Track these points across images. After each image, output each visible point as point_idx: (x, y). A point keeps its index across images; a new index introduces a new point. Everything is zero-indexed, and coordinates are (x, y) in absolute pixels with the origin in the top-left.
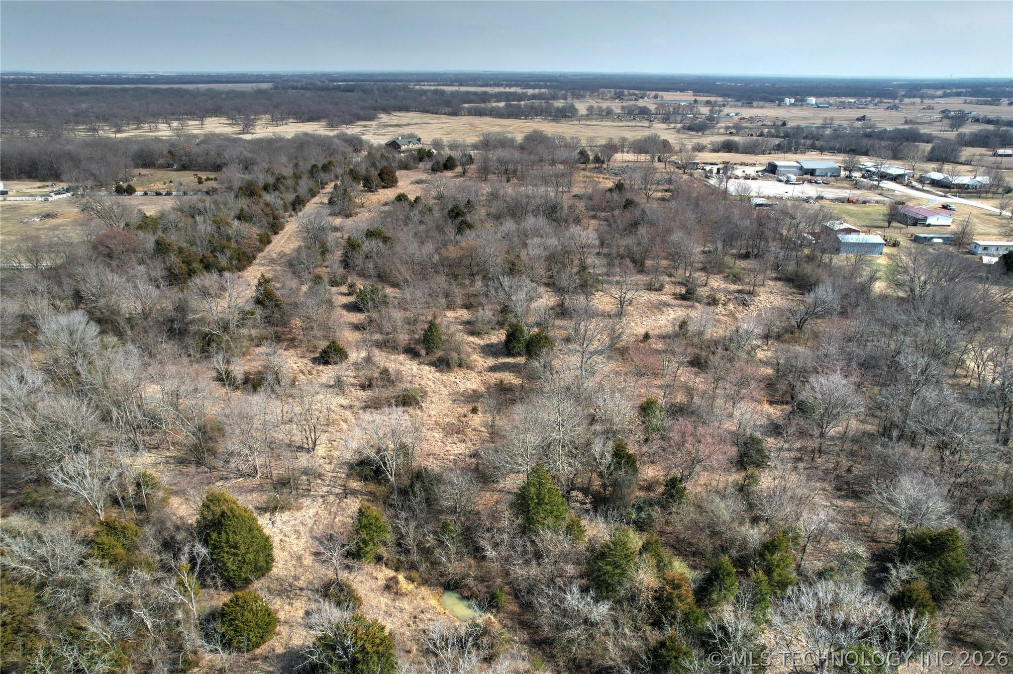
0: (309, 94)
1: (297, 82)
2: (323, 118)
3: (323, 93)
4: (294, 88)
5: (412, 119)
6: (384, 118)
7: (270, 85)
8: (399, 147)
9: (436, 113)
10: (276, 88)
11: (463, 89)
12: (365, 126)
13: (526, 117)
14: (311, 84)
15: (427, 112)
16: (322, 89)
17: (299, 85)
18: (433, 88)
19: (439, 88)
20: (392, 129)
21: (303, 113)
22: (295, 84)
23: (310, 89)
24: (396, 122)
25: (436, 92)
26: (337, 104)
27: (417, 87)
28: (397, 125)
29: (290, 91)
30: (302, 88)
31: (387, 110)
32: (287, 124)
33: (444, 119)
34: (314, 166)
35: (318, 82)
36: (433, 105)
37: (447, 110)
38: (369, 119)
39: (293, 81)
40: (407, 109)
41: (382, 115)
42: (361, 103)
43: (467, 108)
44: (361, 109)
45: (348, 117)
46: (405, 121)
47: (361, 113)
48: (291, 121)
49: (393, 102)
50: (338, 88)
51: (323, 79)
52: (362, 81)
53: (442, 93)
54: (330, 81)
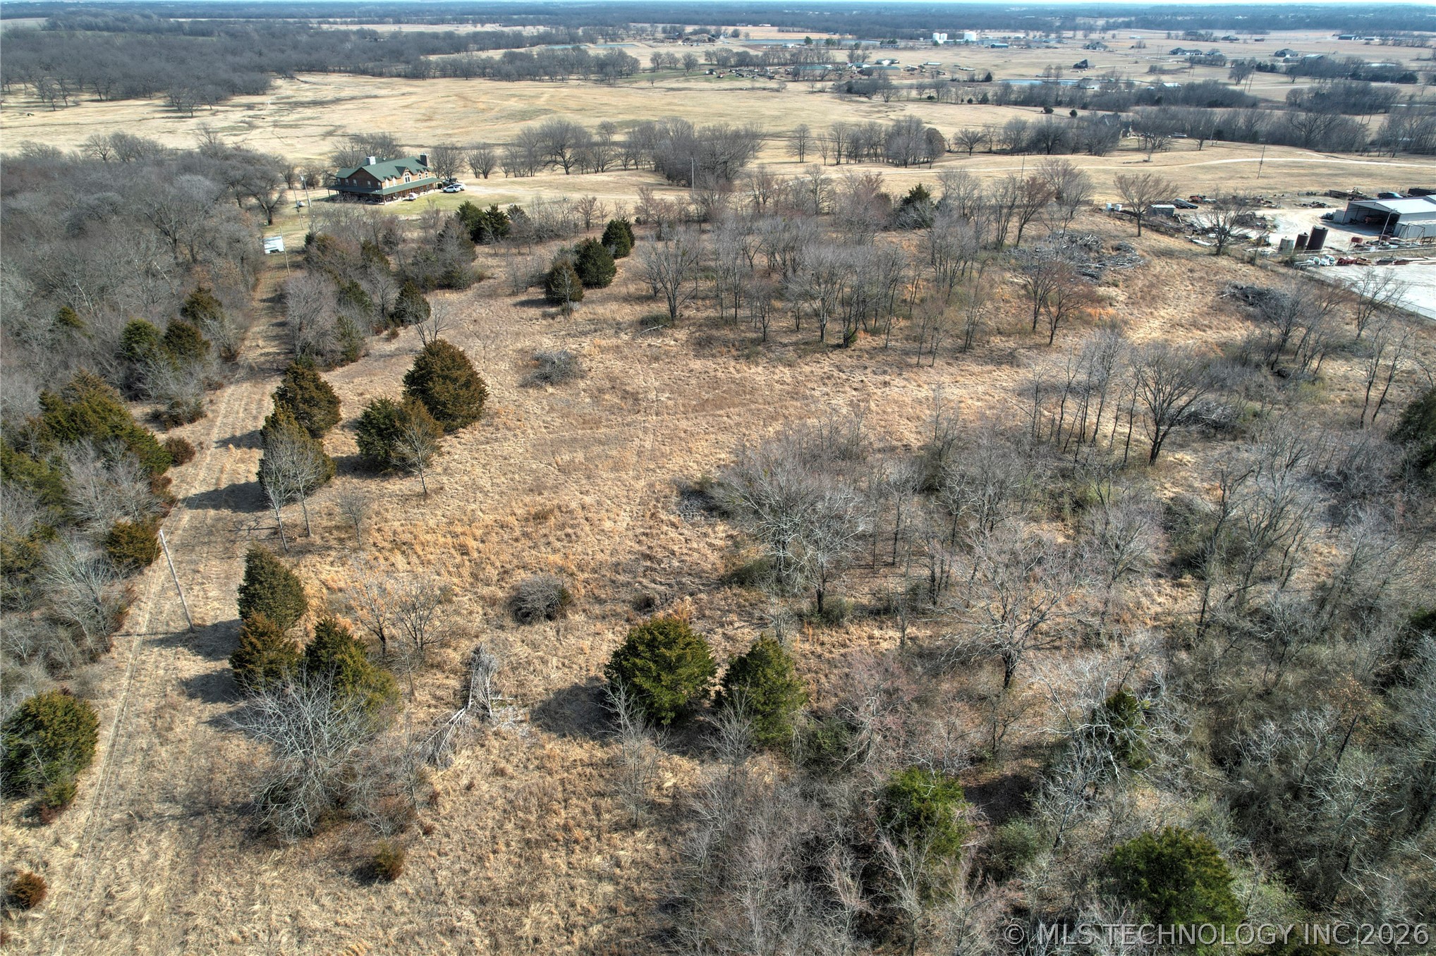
0: (119, 40)
1: (96, 15)
2: (158, 90)
3: (150, 37)
4: (89, 27)
5: (340, 87)
6: (284, 87)
7: (42, 21)
8: (376, 183)
9: (381, 75)
10: (53, 26)
11: (407, 29)
12: (250, 107)
13: (552, 76)
14: (125, 20)
15: (364, 72)
16: (147, 31)
17: (99, 21)
18: (355, 28)
19: (366, 27)
20: (308, 112)
21: (112, 81)
22: (91, 19)
23: (123, 30)
24: (309, 96)
25: (362, 34)
26: (183, 61)
27: (325, 27)
28: (315, 103)
29: (80, 34)
30: (108, 29)
31: (287, 71)
32: (77, 104)
33: (403, 86)
34: (136, 332)
35: (137, 17)
36: (370, 60)
37: (401, 67)
38: (256, 92)
39: (89, 14)
40: (323, 69)
41: (279, 82)
42: (230, 58)
43: (437, 64)
44: (235, 70)
45: (210, 88)
46: (328, 93)
47: (237, 79)
48: (86, 96)
49: (295, 56)
50: (179, 29)
51: (147, 12)
52: (221, 16)
53: (374, 36)
54: (161, 15)
